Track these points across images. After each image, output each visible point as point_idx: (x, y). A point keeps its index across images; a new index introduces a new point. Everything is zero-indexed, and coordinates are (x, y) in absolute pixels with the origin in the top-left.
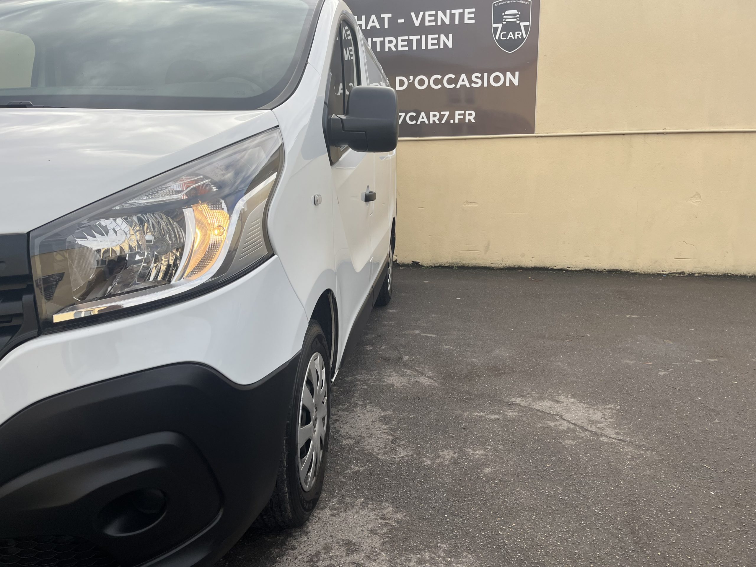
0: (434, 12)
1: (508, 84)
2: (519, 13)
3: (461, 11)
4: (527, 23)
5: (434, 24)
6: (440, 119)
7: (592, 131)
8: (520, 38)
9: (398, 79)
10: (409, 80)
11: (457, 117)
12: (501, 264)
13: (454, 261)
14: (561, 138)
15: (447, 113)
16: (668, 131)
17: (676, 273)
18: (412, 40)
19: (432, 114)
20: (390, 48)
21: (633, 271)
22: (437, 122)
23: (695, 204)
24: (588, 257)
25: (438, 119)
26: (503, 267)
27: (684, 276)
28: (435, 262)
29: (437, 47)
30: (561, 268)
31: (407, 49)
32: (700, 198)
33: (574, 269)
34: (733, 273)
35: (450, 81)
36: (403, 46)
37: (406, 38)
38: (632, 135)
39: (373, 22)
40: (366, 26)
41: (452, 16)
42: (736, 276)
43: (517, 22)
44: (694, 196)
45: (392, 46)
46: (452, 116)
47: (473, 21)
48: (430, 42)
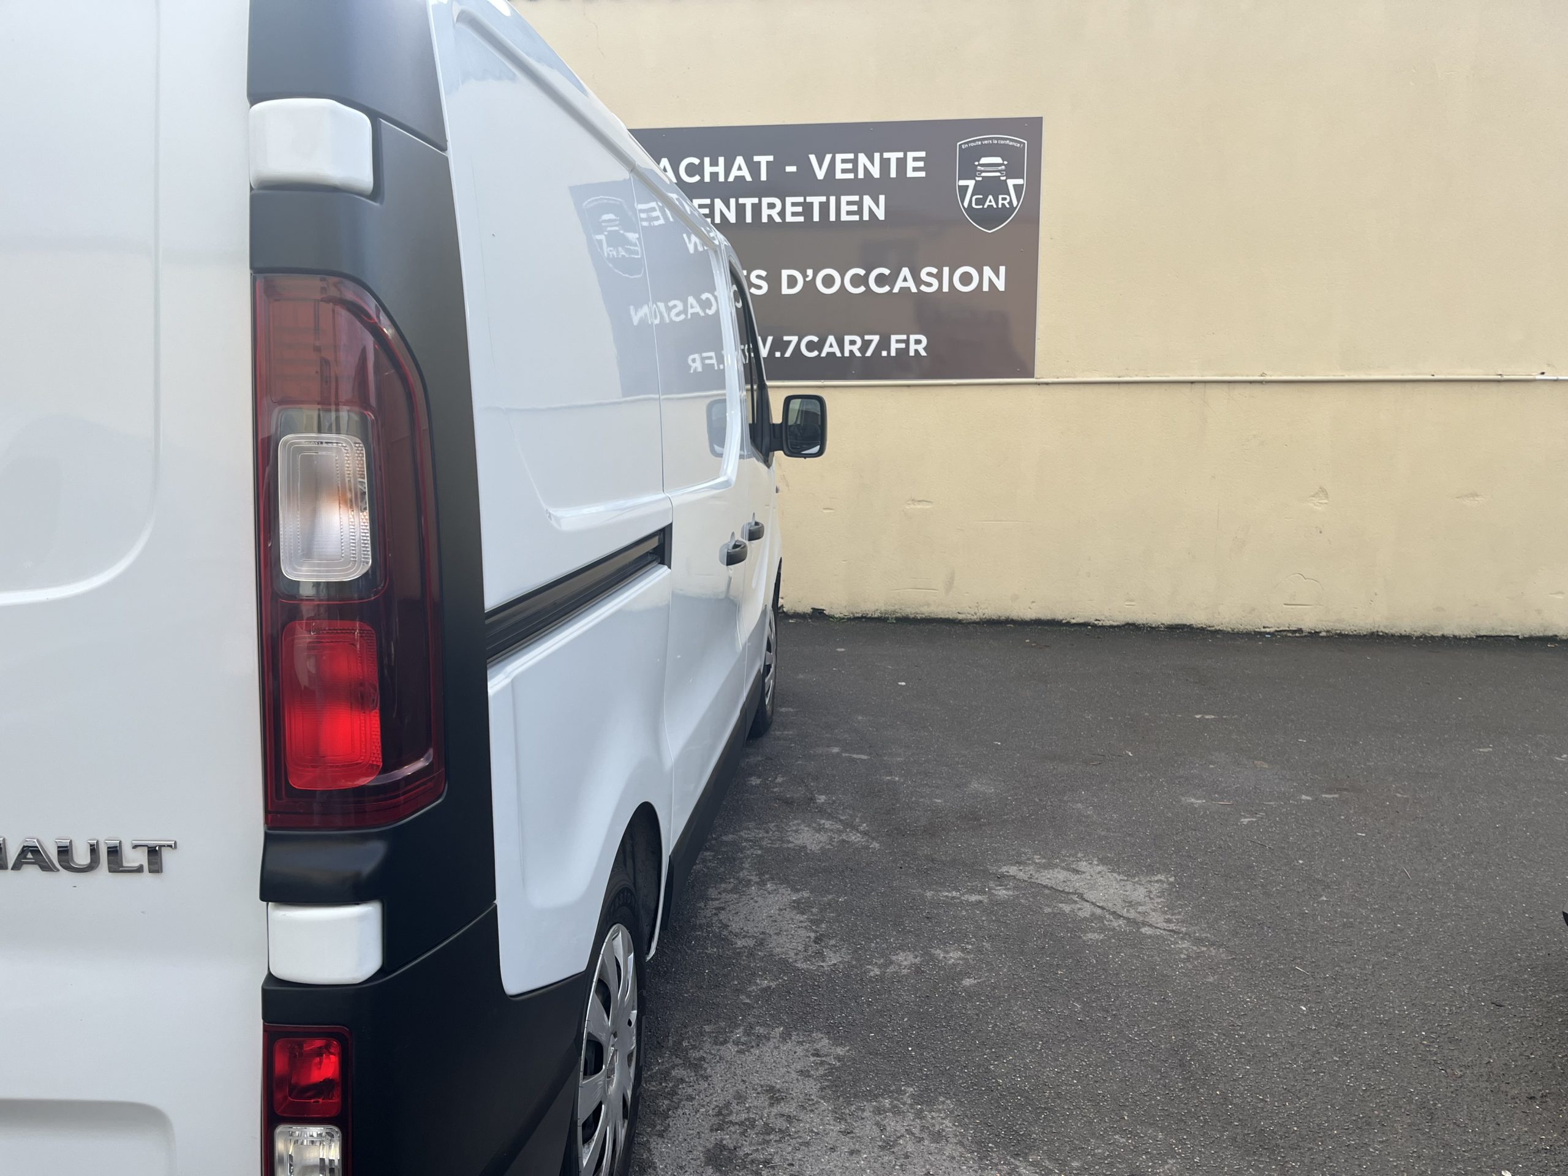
1: (986, 288)
2: (1006, 163)
3: (901, 155)
4: (1020, 181)
5: (851, 176)
6: (863, 349)
7: (1137, 376)
8: (1008, 206)
9: (785, 273)
10: (805, 276)
11: (894, 346)
12: (976, 614)
13: (890, 608)
14: (1081, 386)
15: (876, 338)
16: (1268, 378)
17: (1288, 631)
18: (812, 203)
19: (847, 338)
20: (770, 217)
21: (1213, 627)
22: (858, 354)
23: (1318, 508)
24: (1132, 601)
25: (859, 349)
26: (978, 620)
27: (1301, 637)
28: (854, 611)
29: (856, 218)
30: (1081, 621)
31: (801, 219)
32: (1327, 496)
33: (1108, 623)
34: (1387, 632)
35: (881, 280)
36: (794, 214)
37: (801, 199)
38: (1208, 385)
39: (740, 168)
40: (727, 175)
41: (885, 164)
42: (1393, 636)
43: (1002, 178)
44: (1317, 493)
45: (774, 213)
46: (884, 344)
47: (922, 174)
48: (845, 209)
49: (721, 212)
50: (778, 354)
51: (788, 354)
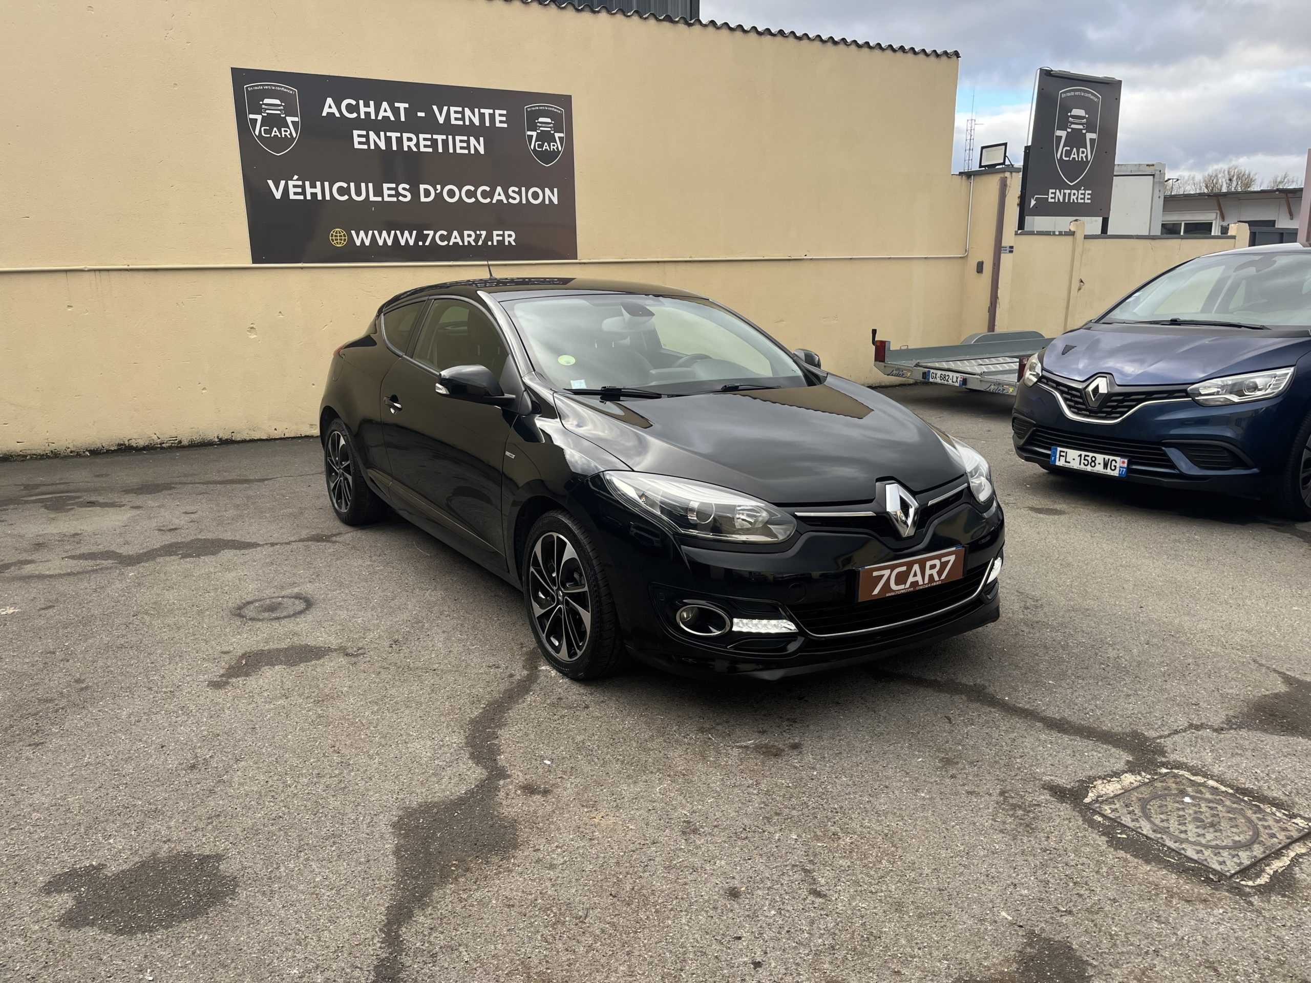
0: (460, 109)
1: (547, 202)
2: (553, 122)
3: (491, 111)
4: (562, 135)
5: (461, 123)
6: (476, 241)
8: (556, 150)
9: (422, 187)
10: (436, 190)
11: (495, 238)
15: (484, 233)
18: (437, 140)
19: (466, 233)
20: (409, 147)
22: (473, 244)
25: (474, 240)
29: (466, 152)
31: (430, 150)
35: (485, 194)
36: (425, 146)
37: (429, 136)
39: (385, 111)
40: (377, 114)
41: (482, 116)
45: (412, 145)
46: (489, 237)
47: (505, 125)
48: (458, 146)
49: (374, 141)
50: (421, 243)
51: (427, 243)
